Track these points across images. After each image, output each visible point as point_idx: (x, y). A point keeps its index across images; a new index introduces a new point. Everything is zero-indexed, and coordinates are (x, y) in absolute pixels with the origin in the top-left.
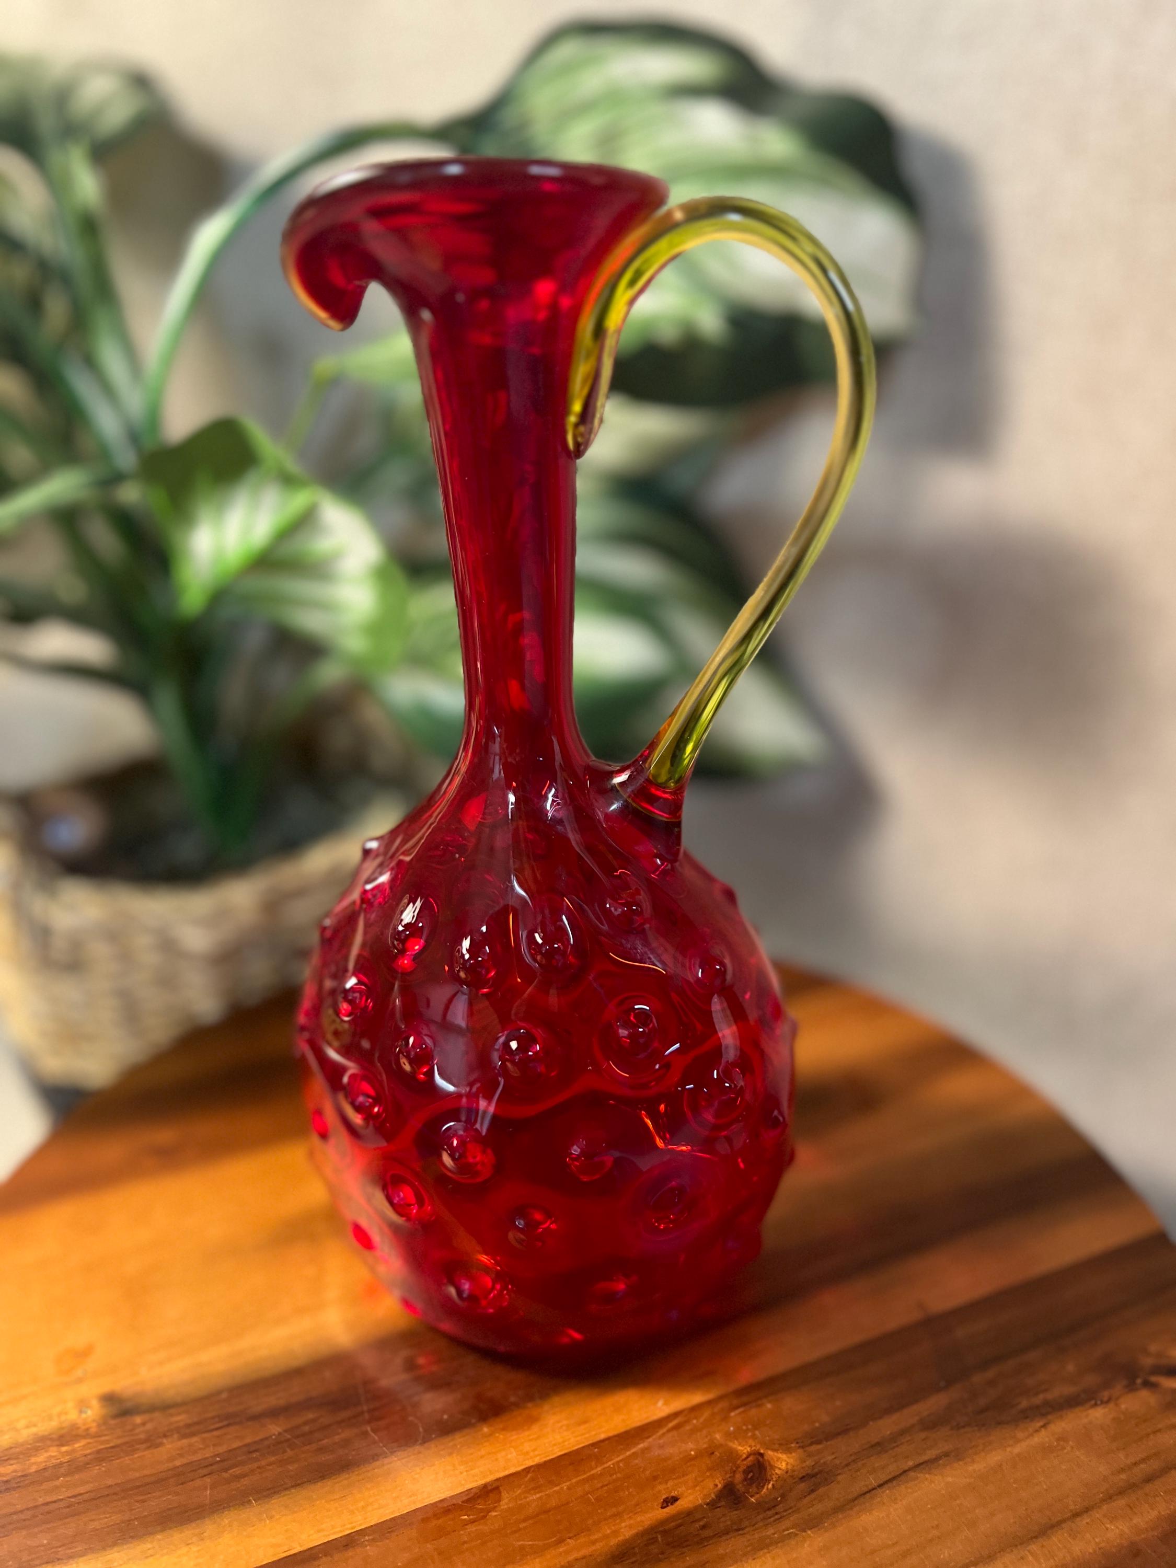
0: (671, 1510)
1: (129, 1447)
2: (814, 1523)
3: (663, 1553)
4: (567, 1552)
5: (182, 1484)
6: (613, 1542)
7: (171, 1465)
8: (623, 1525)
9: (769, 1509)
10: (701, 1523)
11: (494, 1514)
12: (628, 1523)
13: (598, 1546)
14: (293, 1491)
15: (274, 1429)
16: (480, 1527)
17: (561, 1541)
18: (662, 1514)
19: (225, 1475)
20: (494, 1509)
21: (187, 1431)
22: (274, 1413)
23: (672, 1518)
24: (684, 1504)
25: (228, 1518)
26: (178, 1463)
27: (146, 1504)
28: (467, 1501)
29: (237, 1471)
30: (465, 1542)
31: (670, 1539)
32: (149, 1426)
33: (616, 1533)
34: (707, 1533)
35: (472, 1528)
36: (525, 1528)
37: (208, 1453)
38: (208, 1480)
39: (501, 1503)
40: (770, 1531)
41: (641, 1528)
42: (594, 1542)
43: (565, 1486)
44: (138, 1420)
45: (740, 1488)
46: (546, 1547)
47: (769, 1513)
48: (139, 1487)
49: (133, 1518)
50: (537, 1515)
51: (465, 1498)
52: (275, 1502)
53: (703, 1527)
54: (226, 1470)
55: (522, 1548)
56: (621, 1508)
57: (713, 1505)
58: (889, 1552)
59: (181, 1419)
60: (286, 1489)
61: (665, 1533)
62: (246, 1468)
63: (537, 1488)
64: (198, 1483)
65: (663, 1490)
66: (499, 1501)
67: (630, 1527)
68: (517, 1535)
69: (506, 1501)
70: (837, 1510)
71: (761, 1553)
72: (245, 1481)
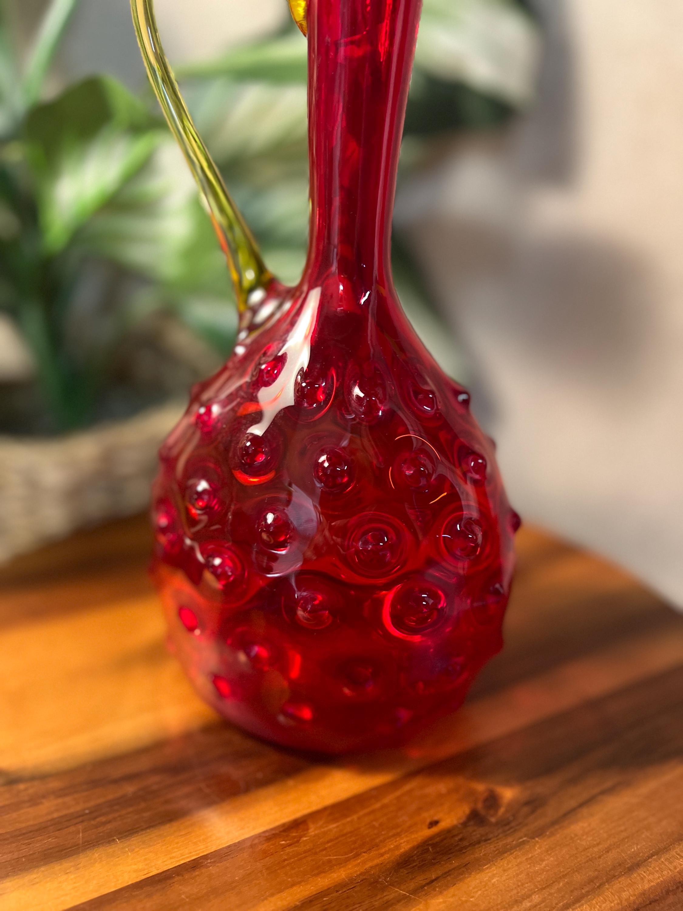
0: (435, 830)
1: (16, 806)
2: (540, 833)
3: (434, 859)
4: (364, 863)
5: (59, 830)
6: (398, 853)
7: (50, 817)
8: (402, 841)
9: (506, 825)
10: (459, 837)
11: (305, 839)
12: (405, 839)
13: (386, 856)
14: (148, 831)
15: (129, 789)
16: (296, 848)
17: (357, 856)
18: (427, 833)
19: (93, 822)
20: (304, 835)
21: (60, 793)
22: (129, 778)
23: (438, 834)
24: (445, 824)
25: (96, 853)
26: (55, 815)
27: (31, 846)
28: (284, 831)
29: (103, 819)
30: (285, 860)
31: (438, 849)
32: (31, 791)
33: (397, 847)
34: (465, 843)
35: (288, 850)
36: (330, 847)
37: (78, 808)
38: (80, 827)
39: (310, 831)
40: (509, 840)
41: (415, 843)
42: (382, 855)
43: (355, 817)
44: (22, 786)
45: (483, 812)
46: (347, 860)
47: (507, 828)
48: (24, 834)
49: (21, 856)
50: (337, 838)
51: (281, 829)
52: (135, 840)
53: (461, 840)
54: (95, 818)
55: (330, 861)
56: (399, 830)
57: (465, 824)
58: (596, 849)
59: (55, 784)
60: (142, 830)
61: (434, 845)
62: (110, 817)
63: (335, 820)
64: (72, 829)
65: (428, 816)
66: (308, 829)
67: (408, 842)
68: (324, 852)
69: (313, 830)
70: (554, 823)
71: (506, 855)
72: (109, 826)
